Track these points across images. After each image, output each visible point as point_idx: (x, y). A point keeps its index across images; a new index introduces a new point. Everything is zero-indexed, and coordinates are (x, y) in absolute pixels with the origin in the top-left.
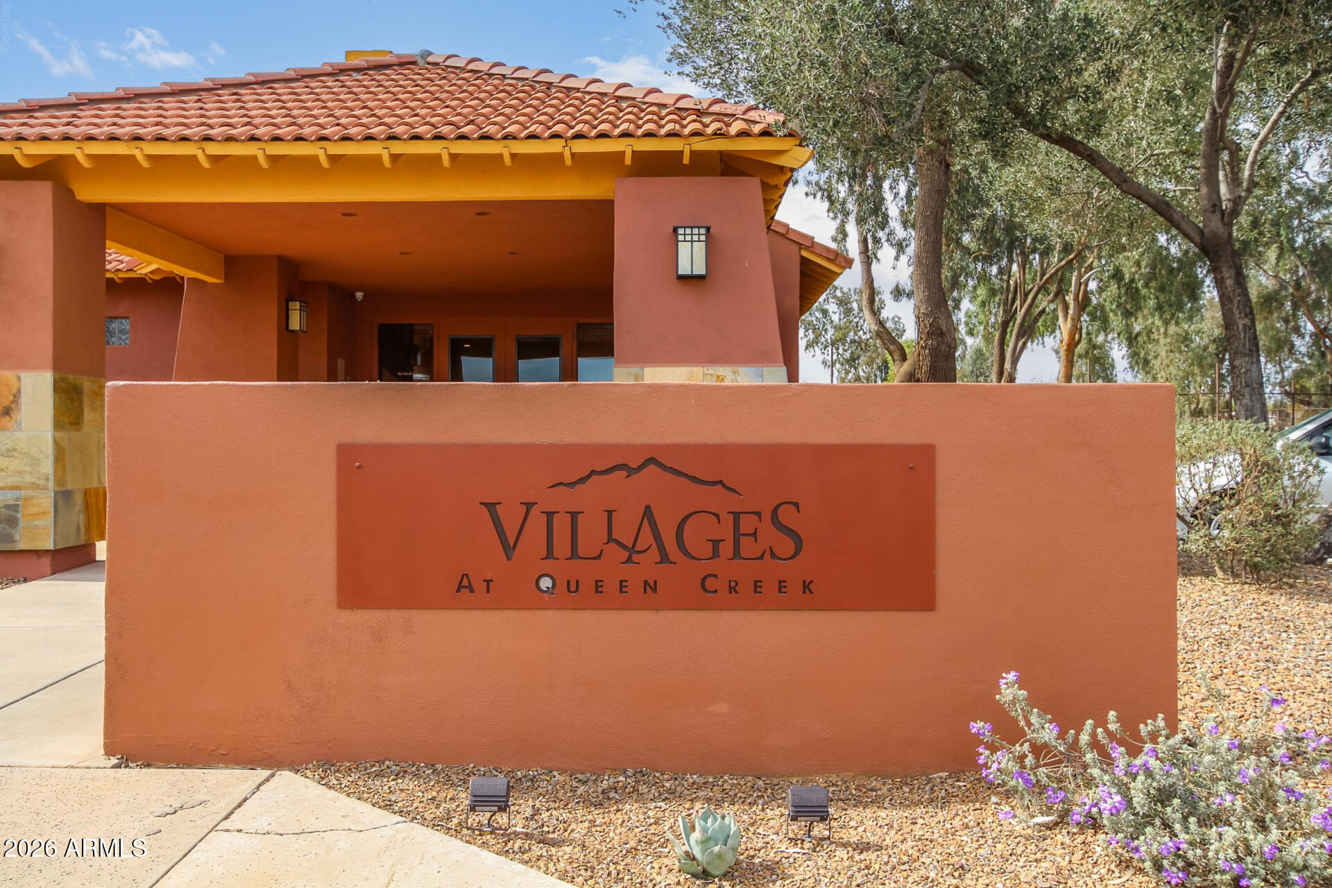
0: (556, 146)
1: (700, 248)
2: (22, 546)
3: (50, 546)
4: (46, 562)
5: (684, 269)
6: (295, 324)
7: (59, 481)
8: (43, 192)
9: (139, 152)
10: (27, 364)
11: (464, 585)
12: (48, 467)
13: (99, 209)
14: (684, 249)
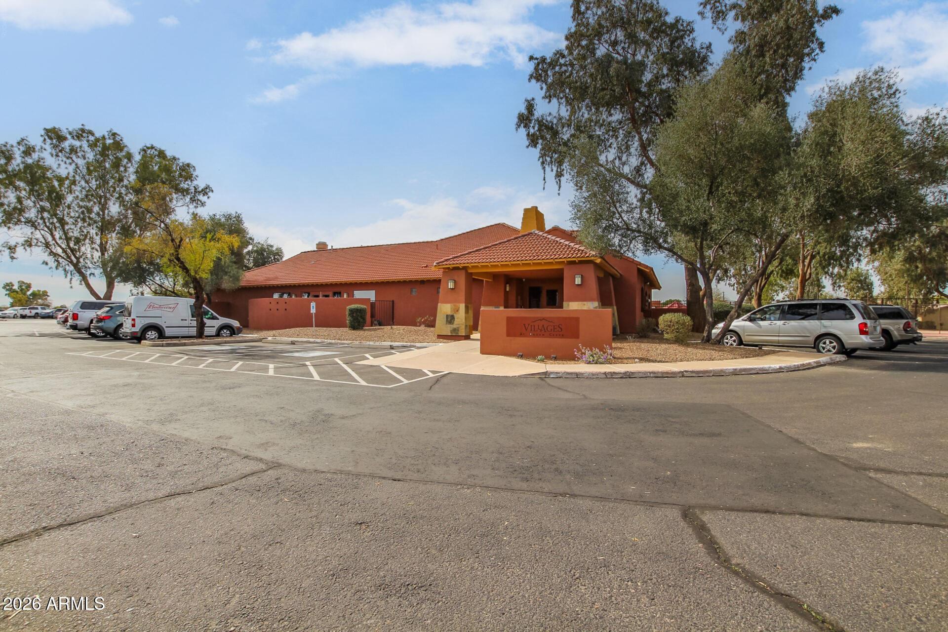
0: (552, 260)
1: (580, 279)
2: (460, 334)
3: (464, 334)
4: (463, 338)
5: (576, 283)
6: (508, 290)
7: (465, 323)
8: (463, 272)
9: (479, 265)
10: (461, 302)
11: (521, 334)
12: (464, 321)
13: (471, 273)
14: (576, 279)
